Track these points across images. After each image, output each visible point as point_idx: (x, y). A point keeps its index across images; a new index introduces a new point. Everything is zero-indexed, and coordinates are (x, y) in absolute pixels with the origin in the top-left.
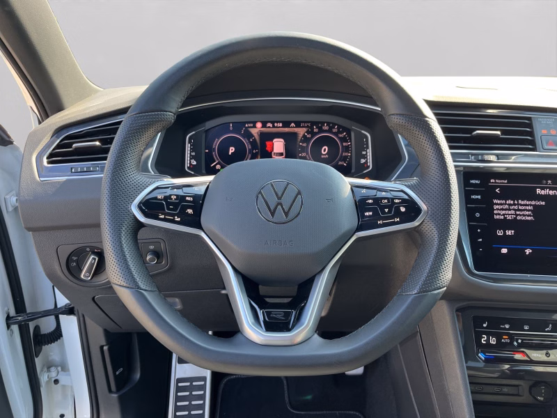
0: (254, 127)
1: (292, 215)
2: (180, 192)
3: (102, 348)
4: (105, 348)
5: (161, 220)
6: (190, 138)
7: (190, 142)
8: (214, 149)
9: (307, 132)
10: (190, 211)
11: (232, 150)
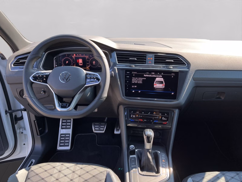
0: (73, 55)
1: (68, 80)
2: (42, 74)
3: (34, 121)
4: (36, 121)
5: (37, 81)
6: (55, 59)
7: (55, 60)
8: (62, 62)
9: (89, 57)
10: (45, 79)
11: (67, 62)
